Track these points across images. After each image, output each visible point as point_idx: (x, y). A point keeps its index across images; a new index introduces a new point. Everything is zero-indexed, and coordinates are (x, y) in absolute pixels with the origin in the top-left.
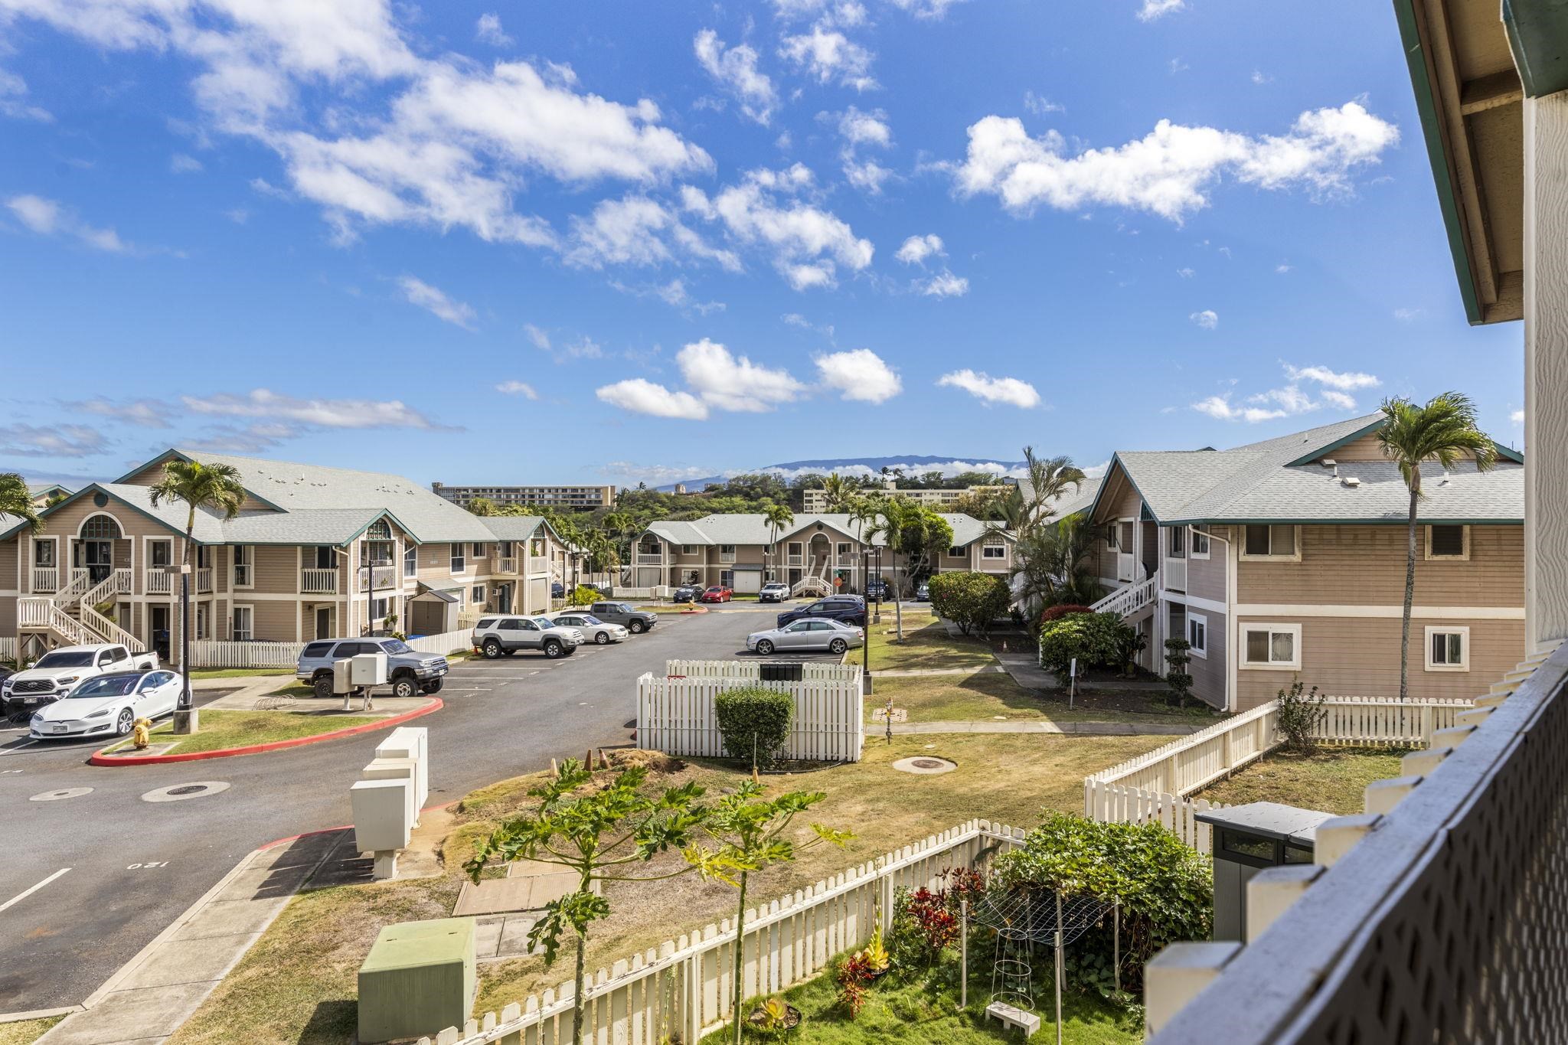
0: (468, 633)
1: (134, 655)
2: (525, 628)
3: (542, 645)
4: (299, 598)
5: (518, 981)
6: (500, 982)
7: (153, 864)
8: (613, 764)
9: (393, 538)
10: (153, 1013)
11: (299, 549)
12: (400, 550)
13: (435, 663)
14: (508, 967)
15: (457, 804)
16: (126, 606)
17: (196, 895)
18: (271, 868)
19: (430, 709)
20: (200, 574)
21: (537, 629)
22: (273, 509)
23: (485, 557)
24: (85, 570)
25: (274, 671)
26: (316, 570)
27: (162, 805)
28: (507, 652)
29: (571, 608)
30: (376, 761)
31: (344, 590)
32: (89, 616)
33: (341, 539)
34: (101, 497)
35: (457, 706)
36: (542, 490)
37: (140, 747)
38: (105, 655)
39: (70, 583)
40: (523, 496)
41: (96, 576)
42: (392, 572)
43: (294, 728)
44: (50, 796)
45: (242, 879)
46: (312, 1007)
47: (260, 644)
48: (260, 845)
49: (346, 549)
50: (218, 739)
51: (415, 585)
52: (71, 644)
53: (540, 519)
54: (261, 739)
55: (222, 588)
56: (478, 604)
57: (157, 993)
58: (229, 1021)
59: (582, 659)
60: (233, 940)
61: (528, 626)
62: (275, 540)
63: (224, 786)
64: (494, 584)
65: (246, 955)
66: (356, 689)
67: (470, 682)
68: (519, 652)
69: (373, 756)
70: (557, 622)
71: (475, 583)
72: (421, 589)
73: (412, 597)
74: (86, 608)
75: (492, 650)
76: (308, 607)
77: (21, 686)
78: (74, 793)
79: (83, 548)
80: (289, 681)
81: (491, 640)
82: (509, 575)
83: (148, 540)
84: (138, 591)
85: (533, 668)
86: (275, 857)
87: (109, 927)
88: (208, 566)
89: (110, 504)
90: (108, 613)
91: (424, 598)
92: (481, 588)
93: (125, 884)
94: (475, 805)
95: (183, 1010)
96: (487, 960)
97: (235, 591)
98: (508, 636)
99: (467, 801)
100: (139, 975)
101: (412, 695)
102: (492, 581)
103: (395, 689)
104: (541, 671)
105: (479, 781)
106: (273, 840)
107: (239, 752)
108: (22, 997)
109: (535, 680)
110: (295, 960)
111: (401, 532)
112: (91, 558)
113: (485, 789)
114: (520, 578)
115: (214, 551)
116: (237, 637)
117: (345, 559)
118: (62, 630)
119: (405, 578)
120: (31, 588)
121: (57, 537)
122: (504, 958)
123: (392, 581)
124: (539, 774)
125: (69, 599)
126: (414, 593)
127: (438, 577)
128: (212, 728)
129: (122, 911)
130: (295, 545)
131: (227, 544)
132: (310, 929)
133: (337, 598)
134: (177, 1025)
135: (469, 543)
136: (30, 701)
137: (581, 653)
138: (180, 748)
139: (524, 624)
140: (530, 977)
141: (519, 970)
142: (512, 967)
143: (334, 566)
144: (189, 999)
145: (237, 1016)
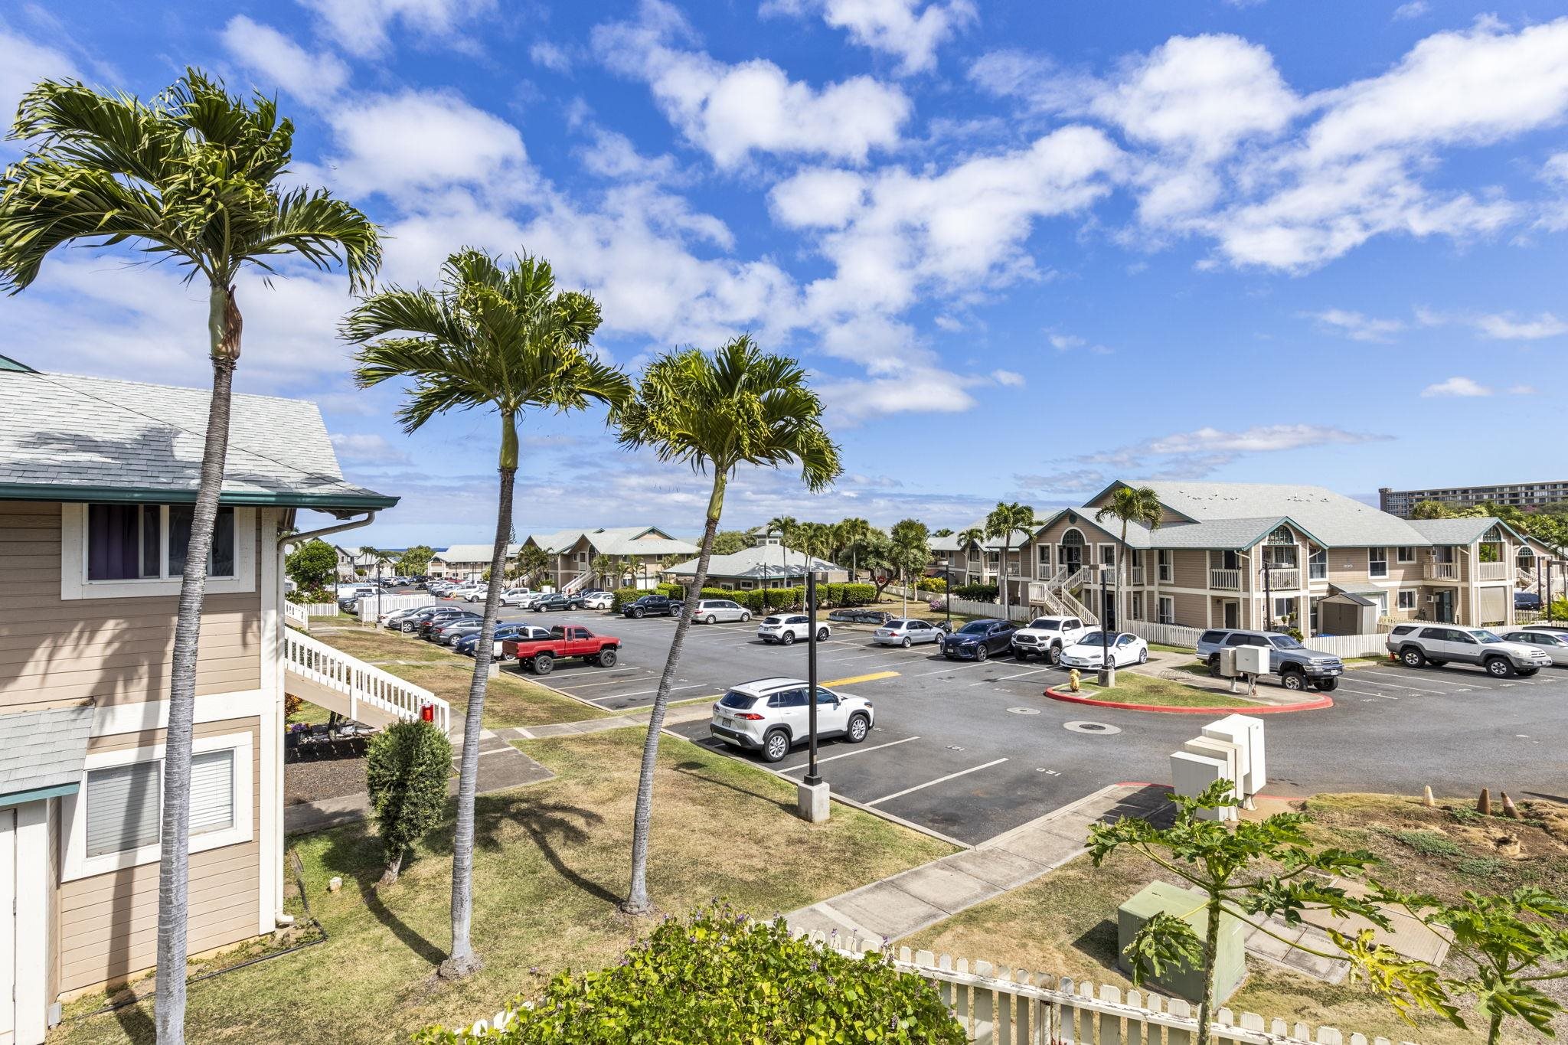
0: (1383, 638)
1: (1085, 625)
2: (1458, 640)
3: (1481, 661)
4: (1208, 593)
5: (1289, 996)
6: (1269, 987)
7: (1051, 772)
8: (1526, 816)
9: (1295, 543)
10: (1005, 870)
11: (1208, 553)
12: (1304, 554)
13: (1325, 663)
14: (1287, 978)
15: (1301, 800)
16: (1088, 591)
17: (1067, 802)
18: (1119, 802)
19: (1316, 706)
20: (1134, 571)
21: (1474, 642)
22: (1189, 521)
23: (1414, 562)
24: (1066, 566)
25: (1185, 650)
26: (1223, 570)
27: (1073, 734)
28: (1437, 663)
29: (1546, 623)
30: (1201, 738)
31: (1247, 589)
32: (1066, 597)
33: (1242, 544)
34: (1071, 516)
35: (1350, 708)
36: (1530, 487)
37: (1074, 690)
38: (1067, 624)
39: (1058, 574)
40: (1502, 496)
41: (1072, 570)
42: (1296, 575)
43: (1182, 698)
44: (1017, 710)
45: (1097, 802)
46: (1098, 919)
47: (1178, 627)
48: (1120, 782)
49: (1247, 552)
50: (1125, 694)
51: (1326, 587)
52: (1055, 614)
53: (1495, 520)
54: (1156, 702)
55: (1151, 582)
56: (1407, 609)
57: (1014, 859)
58: (1042, 899)
59: (1545, 684)
60: (1072, 844)
61: (1463, 638)
62: (1187, 546)
63: (1117, 730)
64: (1429, 590)
65: (1075, 859)
66: (1242, 675)
67: (1375, 687)
68: (1450, 665)
69: (1199, 733)
70: (1510, 637)
71: (1401, 588)
72: (1333, 591)
73: (1324, 598)
74: (1065, 592)
75: (1412, 658)
76: (1217, 601)
77: (1021, 638)
78: (1031, 712)
79: (1065, 552)
80: (1192, 660)
81: (1409, 647)
82: (1447, 581)
83: (1101, 547)
84: (1095, 582)
85: (1463, 686)
86: (1126, 794)
87: (1013, 804)
88: (1140, 565)
89: (1078, 522)
90: (1078, 596)
91: (1335, 600)
92: (1410, 594)
93: (1030, 780)
94: (1320, 808)
95: (1022, 878)
96: (1269, 960)
97: (1160, 584)
98: (1431, 645)
99: (1311, 801)
100: (1010, 843)
101: (1301, 689)
102: (1426, 587)
103: (1284, 681)
104: (1475, 690)
105: (1341, 786)
106: (1128, 781)
107: (1137, 707)
108: (955, 829)
109: (1462, 698)
110: (1105, 878)
111: (1304, 537)
112: (1070, 558)
113: (1336, 795)
114: (1464, 585)
115: (1144, 553)
116: (1162, 621)
117: (1246, 562)
118: (1051, 605)
119: (1310, 580)
120: (1038, 577)
121: (1050, 544)
122: (1288, 967)
123: (1297, 583)
124: (1409, 798)
125: (1056, 585)
126: (1325, 594)
127: (1353, 581)
128: (1124, 686)
129: (1022, 797)
130: (1204, 550)
131: (1152, 548)
132: (1126, 859)
133: (1241, 595)
134: (1013, 886)
135: (1392, 548)
136: (1025, 648)
137: (1544, 677)
138: (1098, 696)
139: (1456, 635)
140: (1304, 1000)
141: (1296, 986)
142: (1291, 980)
143: (1239, 568)
144: (1029, 873)
145: (1048, 899)
